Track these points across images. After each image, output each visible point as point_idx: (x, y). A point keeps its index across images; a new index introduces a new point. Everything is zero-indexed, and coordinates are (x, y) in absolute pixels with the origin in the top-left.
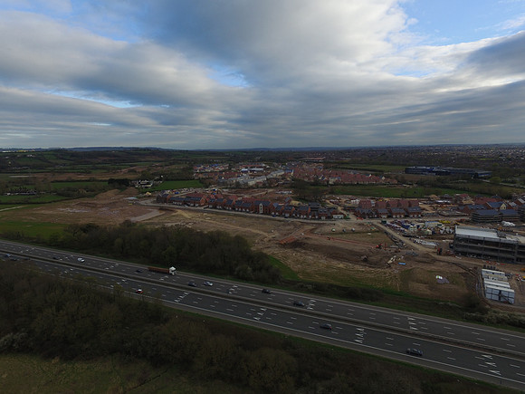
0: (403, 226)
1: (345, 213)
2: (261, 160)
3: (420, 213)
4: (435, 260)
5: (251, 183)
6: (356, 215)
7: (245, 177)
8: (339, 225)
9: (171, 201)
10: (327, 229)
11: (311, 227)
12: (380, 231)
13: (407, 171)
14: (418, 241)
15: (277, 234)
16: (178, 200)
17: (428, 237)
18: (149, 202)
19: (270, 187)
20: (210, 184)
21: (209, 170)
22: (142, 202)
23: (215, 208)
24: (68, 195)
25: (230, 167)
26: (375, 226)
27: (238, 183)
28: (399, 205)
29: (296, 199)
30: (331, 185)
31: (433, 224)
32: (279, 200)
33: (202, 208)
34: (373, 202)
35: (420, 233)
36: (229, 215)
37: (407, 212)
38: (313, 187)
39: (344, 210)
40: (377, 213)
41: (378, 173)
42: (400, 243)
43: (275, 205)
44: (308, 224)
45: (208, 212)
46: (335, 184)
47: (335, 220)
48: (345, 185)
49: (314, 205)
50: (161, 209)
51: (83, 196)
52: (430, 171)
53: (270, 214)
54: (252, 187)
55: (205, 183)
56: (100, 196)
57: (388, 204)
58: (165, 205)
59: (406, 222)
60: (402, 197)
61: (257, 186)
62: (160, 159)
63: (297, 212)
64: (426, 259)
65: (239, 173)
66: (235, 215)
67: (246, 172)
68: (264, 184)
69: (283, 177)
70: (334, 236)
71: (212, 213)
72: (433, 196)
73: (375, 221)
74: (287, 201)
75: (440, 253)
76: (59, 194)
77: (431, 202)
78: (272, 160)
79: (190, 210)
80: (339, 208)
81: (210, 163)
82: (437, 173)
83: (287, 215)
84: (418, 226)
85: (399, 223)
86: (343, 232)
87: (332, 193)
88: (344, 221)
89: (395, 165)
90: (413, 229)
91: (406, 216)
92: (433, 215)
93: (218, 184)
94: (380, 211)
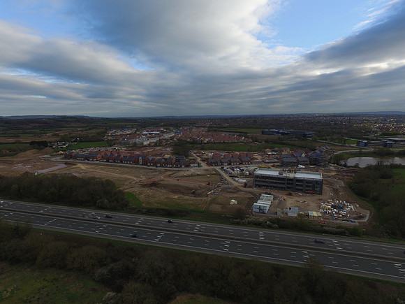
4: (239, 191)
9: (75, 157)
11: (171, 173)
12: (217, 173)
16: (82, 156)
18: (58, 159)
22: (53, 159)
23: (108, 161)
26: (215, 171)
31: (252, 168)
33: (98, 162)
35: (241, 174)
37: (242, 161)
43: (151, 158)
47: (191, 167)
50: (66, 163)
53: (146, 165)
57: (232, 156)
58: (71, 160)
75: (245, 186)
83: (158, 165)
85: (232, 168)
88: (197, 168)
91: (241, 164)
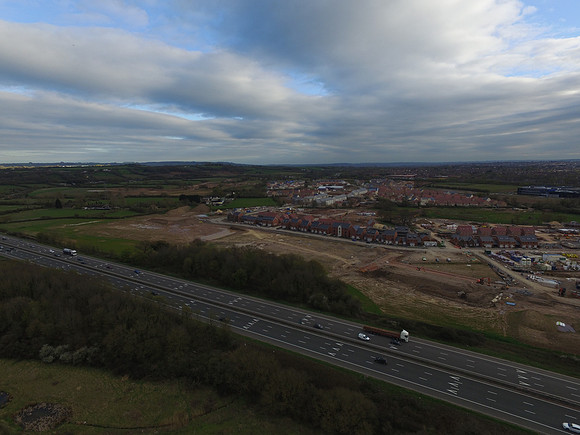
0: (513, 259)
1: (439, 240)
2: (341, 177)
3: (536, 244)
4: (555, 302)
5: (330, 202)
6: (453, 242)
7: (323, 195)
8: (432, 253)
9: (243, 220)
10: (417, 257)
11: (397, 255)
12: (482, 262)
13: (520, 192)
14: (532, 277)
15: (357, 261)
16: (249, 219)
17: (546, 273)
18: (219, 220)
19: (351, 208)
20: (284, 202)
21: (283, 187)
22: (213, 220)
23: (290, 229)
24: (140, 211)
25: (306, 184)
26: (477, 256)
27: (314, 202)
28: (508, 232)
29: (381, 222)
30: (423, 207)
31: (555, 258)
32: (361, 222)
33: (275, 229)
34: (474, 227)
35: (535, 268)
36: (303, 236)
37: (519, 241)
38: (401, 209)
39: (438, 236)
40: (479, 241)
41: (482, 194)
42: (508, 278)
43: (356, 228)
44: (394, 251)
45: (281, 233)
46: (428, 206)
47: (427, 247)
48: (439, 207)
49: (402, 229)
50: (232, 228)
51: (155, 213)
52: (552, 192)
53: (349, 238)
54: (330, 207)
55: (278, 201)
56: (171, 212)
57: (494, 231)
58: (237, 224)
59: (516, 253)
60: (512, 223)
61: (336, 206)
62: (232, 175)
63: (381, 237)
64: (544, 300)
65: (316, 191)
66: (311, 238)
67: (323, 190)
68: (344, 204)
69: (366, 196)
70: (425, 266)
71: (286, 234)
72: (554, 223)
73: (476, 251)
74: (369, 223)
75: (562, 293)
76: (132, 210)
77: (552, 230)
78: (353, 177)
79: (262, 230)
80: (432, 234)
81: (285, 179)
82: (561, 195)
83: (370, 240)
84: (533, 259)
85: (508, 255)
86: (436, 262)
87: (423, 215)
88: (438, 249)
89: (504, 184)
90: (525, 263)
91: (517, 247)
92: (553, 247)
93: (293, 202)
94: (483, 239)
